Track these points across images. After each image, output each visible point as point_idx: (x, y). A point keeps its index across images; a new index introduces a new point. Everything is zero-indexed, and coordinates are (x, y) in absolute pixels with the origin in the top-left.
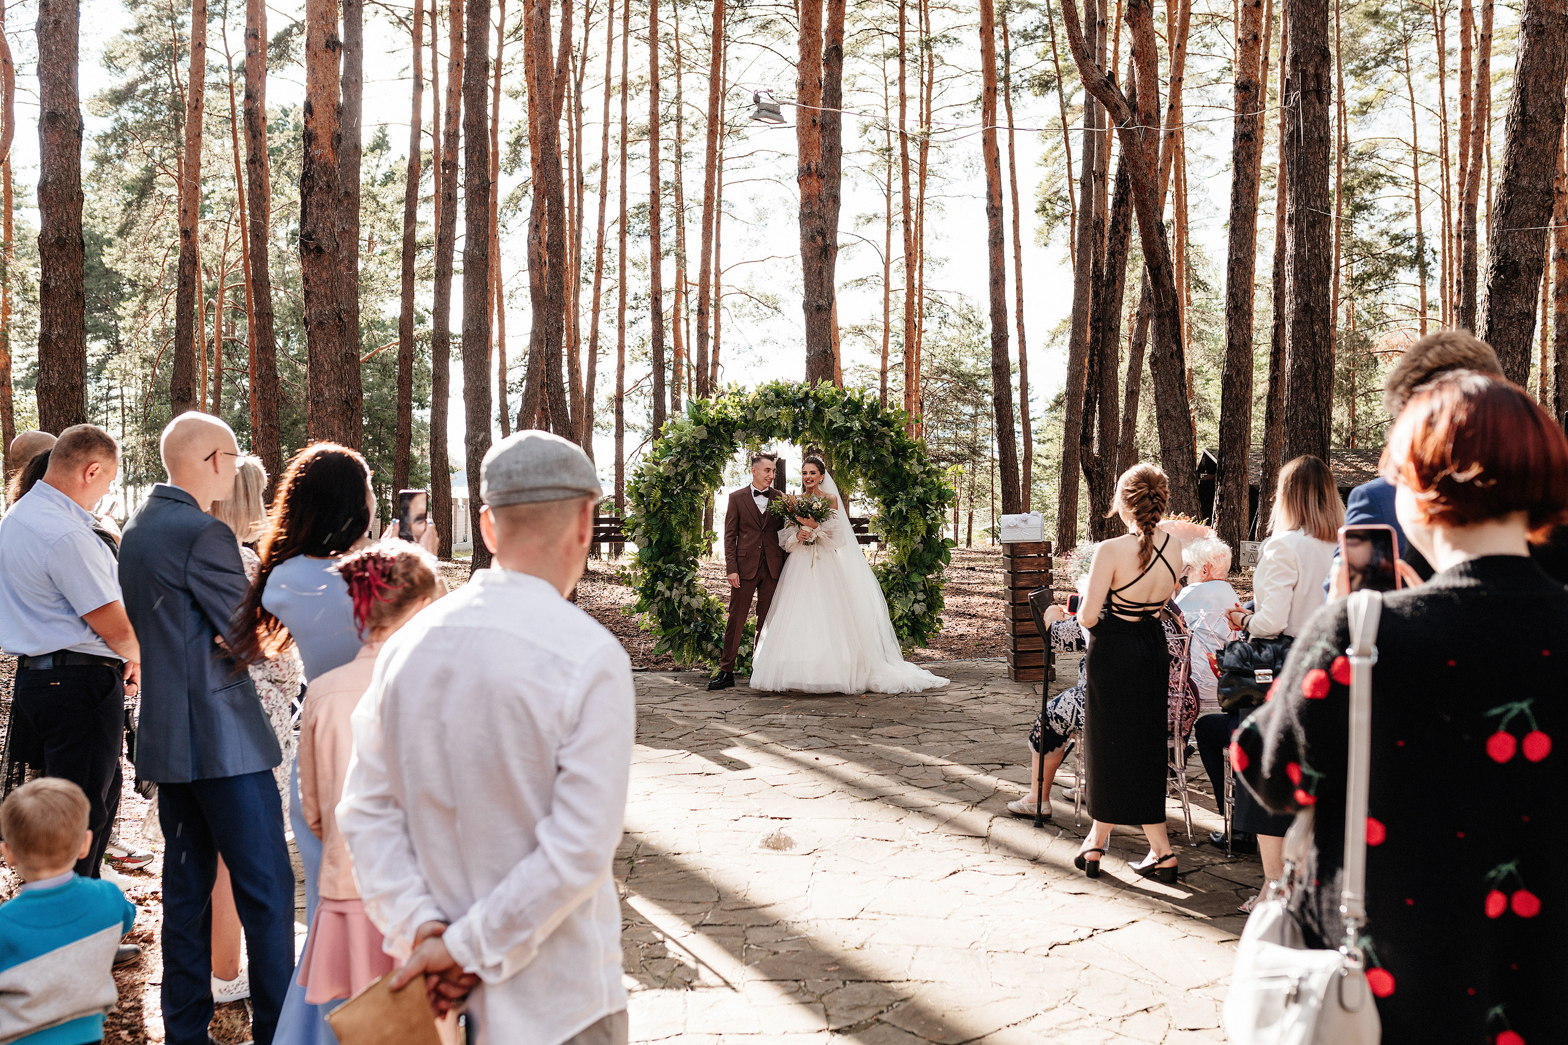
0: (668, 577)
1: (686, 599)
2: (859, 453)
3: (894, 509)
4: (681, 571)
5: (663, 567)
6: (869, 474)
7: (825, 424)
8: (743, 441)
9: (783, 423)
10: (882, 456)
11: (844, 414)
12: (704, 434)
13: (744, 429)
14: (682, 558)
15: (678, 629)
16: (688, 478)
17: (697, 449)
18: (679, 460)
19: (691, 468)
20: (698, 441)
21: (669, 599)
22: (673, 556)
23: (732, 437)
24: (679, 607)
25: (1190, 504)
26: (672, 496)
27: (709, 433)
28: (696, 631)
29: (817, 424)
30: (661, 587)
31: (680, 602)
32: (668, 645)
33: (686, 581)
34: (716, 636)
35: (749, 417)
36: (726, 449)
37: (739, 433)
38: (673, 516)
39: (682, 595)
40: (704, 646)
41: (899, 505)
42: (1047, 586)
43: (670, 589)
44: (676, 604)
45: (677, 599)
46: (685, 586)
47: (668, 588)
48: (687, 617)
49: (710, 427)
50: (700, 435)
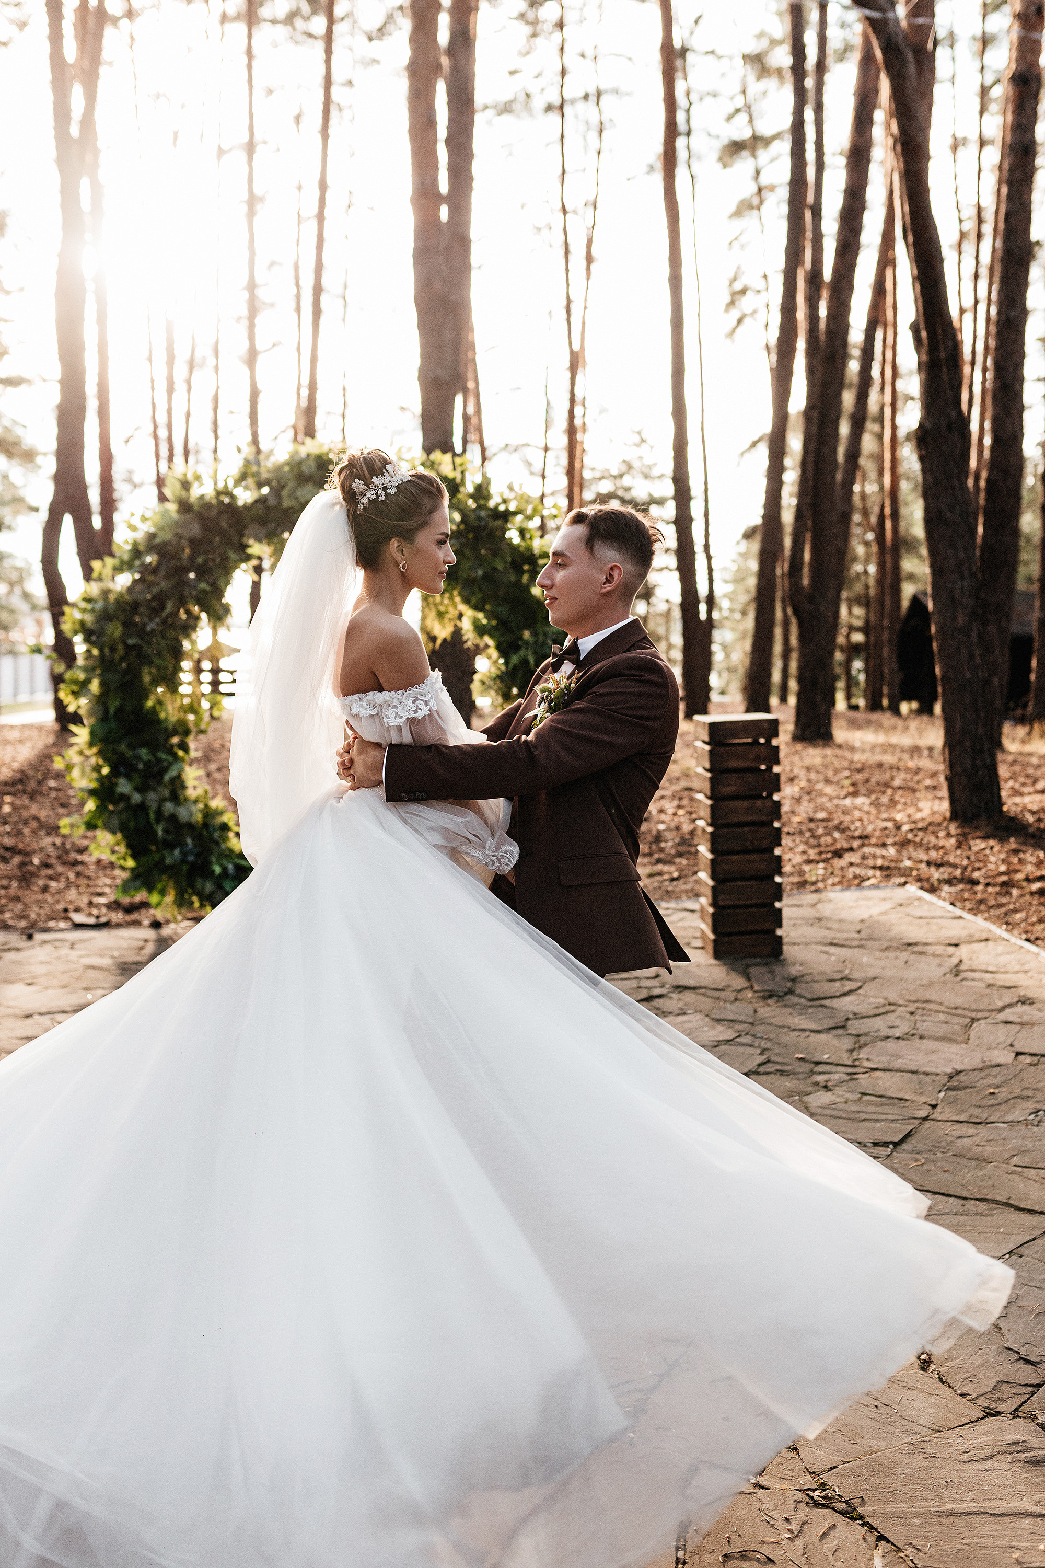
0: (136, 770)
1: (169, 807)
3: (515, 659)
4: (160, 761)
5: (129, 753)
6: (474, 600)
10: (495, 570)
12: (195, 530)
13: (263, 521)
14: (162, 739)
15: (157, 856)
16: (170, 606)
17: (185, 555)
20: (184, 543)
21: (142, 807)
23: (241, 535)
24: (158, 821)
25: (971, 655)
26: (141, 632)
27: (204, 527)
28: (183, 861)
30: (123, 786)
31: (159, 812)
32: (141, 881)
33: (167, 777)
34: (218, 869)
36: (233, 555)
37: (252, 529)
38: (145, 670)
39: (162, 800)
40: (199, 885)
41: (522, 653)
42: (770, 795)
43: (142, 789)
44: (152, 816)
45: (154, 806)
46: (166, 786)
47: (137, 789)
48: (170, 838)
49: (205, 517)
50: (188, 531)
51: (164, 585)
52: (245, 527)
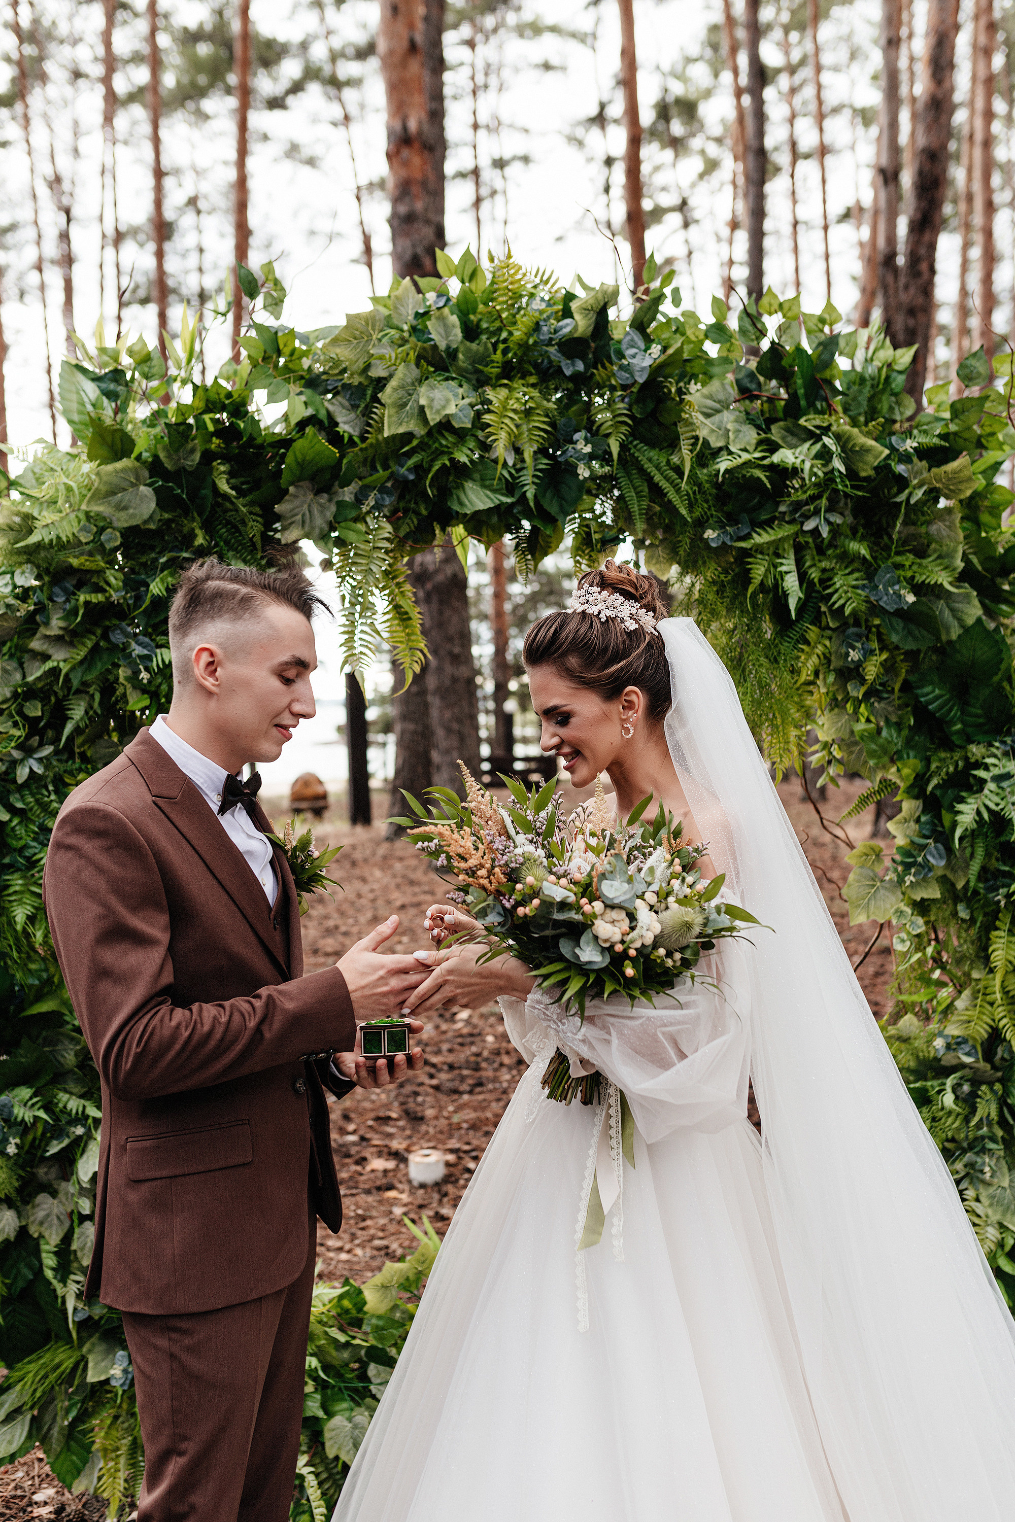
2: (826, 581)
7: (686, 455)
8: (322, 539)
9: (501, 450)
12: (142, 504)
13: (325, 479)
14: (69, 1058)
16: (77, 712)
17: (114, 578)
18: (30, 625)
19: (87, 662)
20: (113, 539)
22: (25, 1057)
23: (270, 518)
24: (64, 1270)
27: (164, 499)
29: (649, 457)
32: (19, 1432)
35: (347, 426)
38: (17, 883)
44: (49, 1261)
45: (52, 1239)
46: (82, 1192)
49: (168, 465)
50: (121, 507)
51: (61, 659)
52: (281, 494)
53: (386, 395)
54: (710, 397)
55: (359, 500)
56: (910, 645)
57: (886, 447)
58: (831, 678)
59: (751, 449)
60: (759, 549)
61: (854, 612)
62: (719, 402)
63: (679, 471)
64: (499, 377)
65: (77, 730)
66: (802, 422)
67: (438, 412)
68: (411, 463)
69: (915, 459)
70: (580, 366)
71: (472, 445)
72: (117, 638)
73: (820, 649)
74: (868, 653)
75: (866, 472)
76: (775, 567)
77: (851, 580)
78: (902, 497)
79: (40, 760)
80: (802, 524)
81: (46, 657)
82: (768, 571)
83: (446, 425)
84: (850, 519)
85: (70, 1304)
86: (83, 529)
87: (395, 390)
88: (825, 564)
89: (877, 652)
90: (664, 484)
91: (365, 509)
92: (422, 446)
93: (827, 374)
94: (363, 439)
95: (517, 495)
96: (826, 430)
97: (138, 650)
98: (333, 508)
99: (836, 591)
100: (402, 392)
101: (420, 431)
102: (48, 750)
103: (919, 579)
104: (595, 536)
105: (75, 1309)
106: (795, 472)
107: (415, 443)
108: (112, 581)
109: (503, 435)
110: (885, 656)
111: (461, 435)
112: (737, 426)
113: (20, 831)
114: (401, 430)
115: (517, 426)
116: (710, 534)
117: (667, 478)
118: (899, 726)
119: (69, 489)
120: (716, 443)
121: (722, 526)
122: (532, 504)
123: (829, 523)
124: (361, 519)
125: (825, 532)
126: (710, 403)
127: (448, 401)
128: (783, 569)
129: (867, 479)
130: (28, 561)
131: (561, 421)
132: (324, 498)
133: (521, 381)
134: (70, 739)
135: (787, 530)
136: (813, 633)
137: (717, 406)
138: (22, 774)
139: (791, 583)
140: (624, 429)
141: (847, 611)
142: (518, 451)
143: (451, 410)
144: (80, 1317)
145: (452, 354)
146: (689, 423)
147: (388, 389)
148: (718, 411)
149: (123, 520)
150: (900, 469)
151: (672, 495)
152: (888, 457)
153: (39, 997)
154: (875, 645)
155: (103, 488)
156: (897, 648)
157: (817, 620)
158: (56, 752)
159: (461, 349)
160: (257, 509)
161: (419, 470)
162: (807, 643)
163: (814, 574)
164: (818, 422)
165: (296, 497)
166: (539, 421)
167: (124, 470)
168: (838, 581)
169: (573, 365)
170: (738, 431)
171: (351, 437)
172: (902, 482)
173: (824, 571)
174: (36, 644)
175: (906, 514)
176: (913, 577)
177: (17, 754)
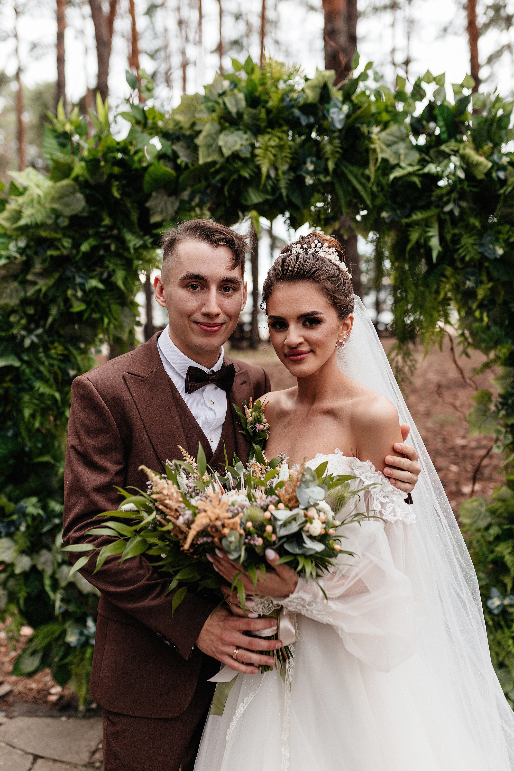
7: (371, 170)
8: (172, 221)
9: (264, 170)
11: (418, 148)
12: (77, 203)
13: (173, 188)
15: (56, 629)
16: (54, 312)
19: (56, 285)
20: (64, 222)
22: (32, 483)
23: (143, 210)
24: (55, 587)
27: (89, 200)
28: (87, 643)
29: (352, 171)
30: (6, 550)
31: (54, 579)
32: (37, 661)
35: (182, 158)
36: (134, 239)
38: (26, 398)
39: (58, 564)
44: (47, 582)
45: (49, 571)
47: (23, 552)
48: (72, 608)
49: (92, 182)
50: (67, 205)
51: (42, 284)
52: (148, 197)
53: (200, 141)
54: (392, 135)
55: (191, 198)
56: (504, 278)
57: (490, 161)
58: (459, 297)
59: (414, 164)
60: (417, 223)
61: (472, 259)
62: (397, 137)
63: (368, 179)
64: (266, 127)
65: (54, 321)
66: (443, 148)
67: (230, 149)
68: (218, 177)
69: (510, 168)
70: (312, 120)
71: (252, 166)
72: (69, 274)
73: (452, 280)
74: (479, 283)
75: (480, 176)
76: (426, 232)
77: (471, 241)
78: (502, 191)
79: (37, 336)
80: (443, 207)
81: (35, 283)
82: (420, 236)
83: (235, 156)
84: (472, 205)
85: (58, 604)
86: (48, 217)
87: (205, 137)
88: (456, 231)
89: (486, 281)
90: (358, 186)
91: (193, 204)
92: (223, 168)
93: (462, 118)
94: (193, 165)
95: (277, 194)
96: (456, 152)
97: (78, 280)
98: (177, 204)
99: (462, 247)
100: (208, 139)
101: (221, 160)
102: (40, 331)
103: (512, 240)
104: (322, 217)
105: (60, 607)
106: (439, 177)
107: (218, 166)
108: (66, 244)
109: (266, 161)
110: (490, 285)
111: (246, 162)
112: (406, 151)
113: (27, 371)
114: (209, 160)
115: (275, 156)
116: (384, 214)
117: (361, 183)
118: (501, 325)
119: (39, 196)
120: (393, 161)
121: (394, 210)
122: (285, 199)
123: (459, 206)
124: (192, 209)
125: (457, 212)
126: (391, 138)
127: (236, 142)
128: (430, 234)
129: (482, 181)
130: (22, 234)
131: (301, 152)
132: (173, 198)
133: (279, 130)
134: (52, 325)
135: (433, 212)
136: (449, 271)
137: (395, 139)
138: (27, 343)
139: (435, 242)
140: (337, 155)
141: (467, 258)
142: (276, 169)
143: (237, 147)
144: (62, 610)
145: (240, 115)
146: (374, 150)
147: (201, 137)
148: (395, 143)
149: (68, 212)
150: (502, 175)
151: (363, 193)
152: (492, 167)
153: (41, 453)
154: (484, 278)
155: (57, 195)
156: (498, 280)
157: (452, 263)
158: (45, 332)
159: (246, 112)
160: (135, 205)
161: (224, 181)
162: (445, 277)
163: (449, 237)
164: (452, 148)
165: (156, 198)
166: (287, 153)
167: (67, 186)
168: (463, 241)
169: (308, 119)
170: (406, 155)
171: (187, 165)
172: (503, 182)
173: (454, 235)
174: (30, 277)
175: (505, 200)
176: (509, 238)
177: (23, 333)
